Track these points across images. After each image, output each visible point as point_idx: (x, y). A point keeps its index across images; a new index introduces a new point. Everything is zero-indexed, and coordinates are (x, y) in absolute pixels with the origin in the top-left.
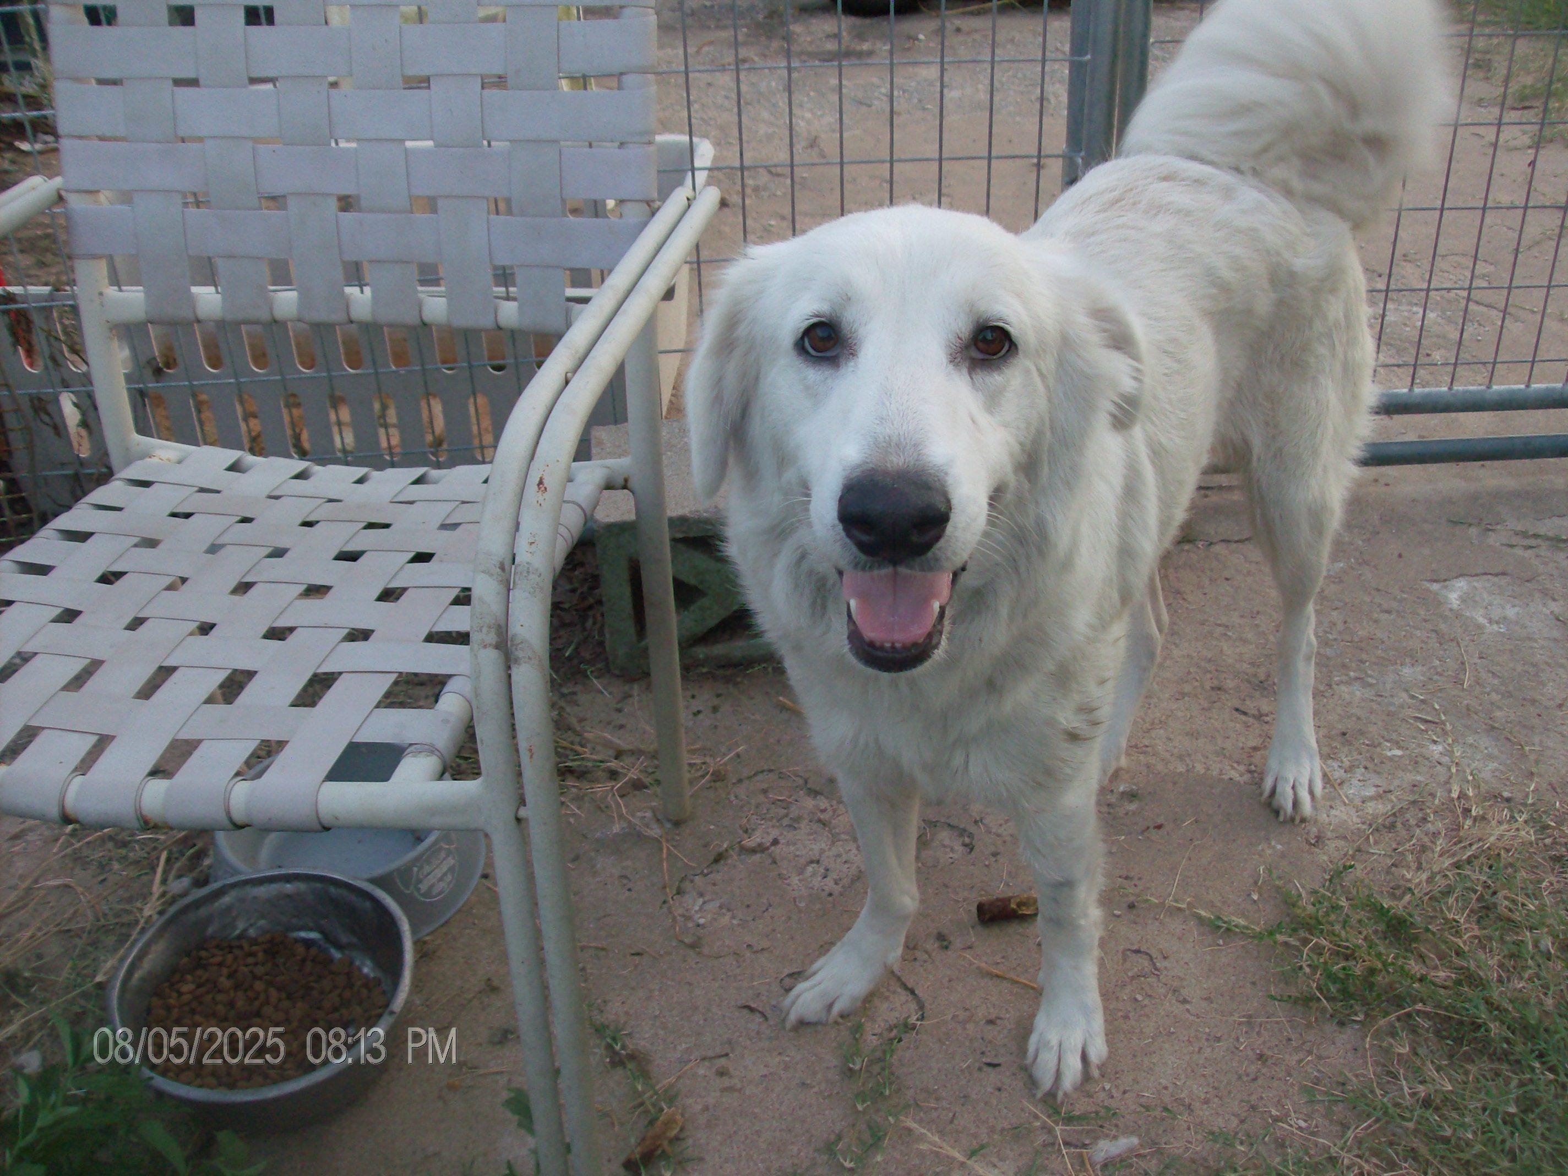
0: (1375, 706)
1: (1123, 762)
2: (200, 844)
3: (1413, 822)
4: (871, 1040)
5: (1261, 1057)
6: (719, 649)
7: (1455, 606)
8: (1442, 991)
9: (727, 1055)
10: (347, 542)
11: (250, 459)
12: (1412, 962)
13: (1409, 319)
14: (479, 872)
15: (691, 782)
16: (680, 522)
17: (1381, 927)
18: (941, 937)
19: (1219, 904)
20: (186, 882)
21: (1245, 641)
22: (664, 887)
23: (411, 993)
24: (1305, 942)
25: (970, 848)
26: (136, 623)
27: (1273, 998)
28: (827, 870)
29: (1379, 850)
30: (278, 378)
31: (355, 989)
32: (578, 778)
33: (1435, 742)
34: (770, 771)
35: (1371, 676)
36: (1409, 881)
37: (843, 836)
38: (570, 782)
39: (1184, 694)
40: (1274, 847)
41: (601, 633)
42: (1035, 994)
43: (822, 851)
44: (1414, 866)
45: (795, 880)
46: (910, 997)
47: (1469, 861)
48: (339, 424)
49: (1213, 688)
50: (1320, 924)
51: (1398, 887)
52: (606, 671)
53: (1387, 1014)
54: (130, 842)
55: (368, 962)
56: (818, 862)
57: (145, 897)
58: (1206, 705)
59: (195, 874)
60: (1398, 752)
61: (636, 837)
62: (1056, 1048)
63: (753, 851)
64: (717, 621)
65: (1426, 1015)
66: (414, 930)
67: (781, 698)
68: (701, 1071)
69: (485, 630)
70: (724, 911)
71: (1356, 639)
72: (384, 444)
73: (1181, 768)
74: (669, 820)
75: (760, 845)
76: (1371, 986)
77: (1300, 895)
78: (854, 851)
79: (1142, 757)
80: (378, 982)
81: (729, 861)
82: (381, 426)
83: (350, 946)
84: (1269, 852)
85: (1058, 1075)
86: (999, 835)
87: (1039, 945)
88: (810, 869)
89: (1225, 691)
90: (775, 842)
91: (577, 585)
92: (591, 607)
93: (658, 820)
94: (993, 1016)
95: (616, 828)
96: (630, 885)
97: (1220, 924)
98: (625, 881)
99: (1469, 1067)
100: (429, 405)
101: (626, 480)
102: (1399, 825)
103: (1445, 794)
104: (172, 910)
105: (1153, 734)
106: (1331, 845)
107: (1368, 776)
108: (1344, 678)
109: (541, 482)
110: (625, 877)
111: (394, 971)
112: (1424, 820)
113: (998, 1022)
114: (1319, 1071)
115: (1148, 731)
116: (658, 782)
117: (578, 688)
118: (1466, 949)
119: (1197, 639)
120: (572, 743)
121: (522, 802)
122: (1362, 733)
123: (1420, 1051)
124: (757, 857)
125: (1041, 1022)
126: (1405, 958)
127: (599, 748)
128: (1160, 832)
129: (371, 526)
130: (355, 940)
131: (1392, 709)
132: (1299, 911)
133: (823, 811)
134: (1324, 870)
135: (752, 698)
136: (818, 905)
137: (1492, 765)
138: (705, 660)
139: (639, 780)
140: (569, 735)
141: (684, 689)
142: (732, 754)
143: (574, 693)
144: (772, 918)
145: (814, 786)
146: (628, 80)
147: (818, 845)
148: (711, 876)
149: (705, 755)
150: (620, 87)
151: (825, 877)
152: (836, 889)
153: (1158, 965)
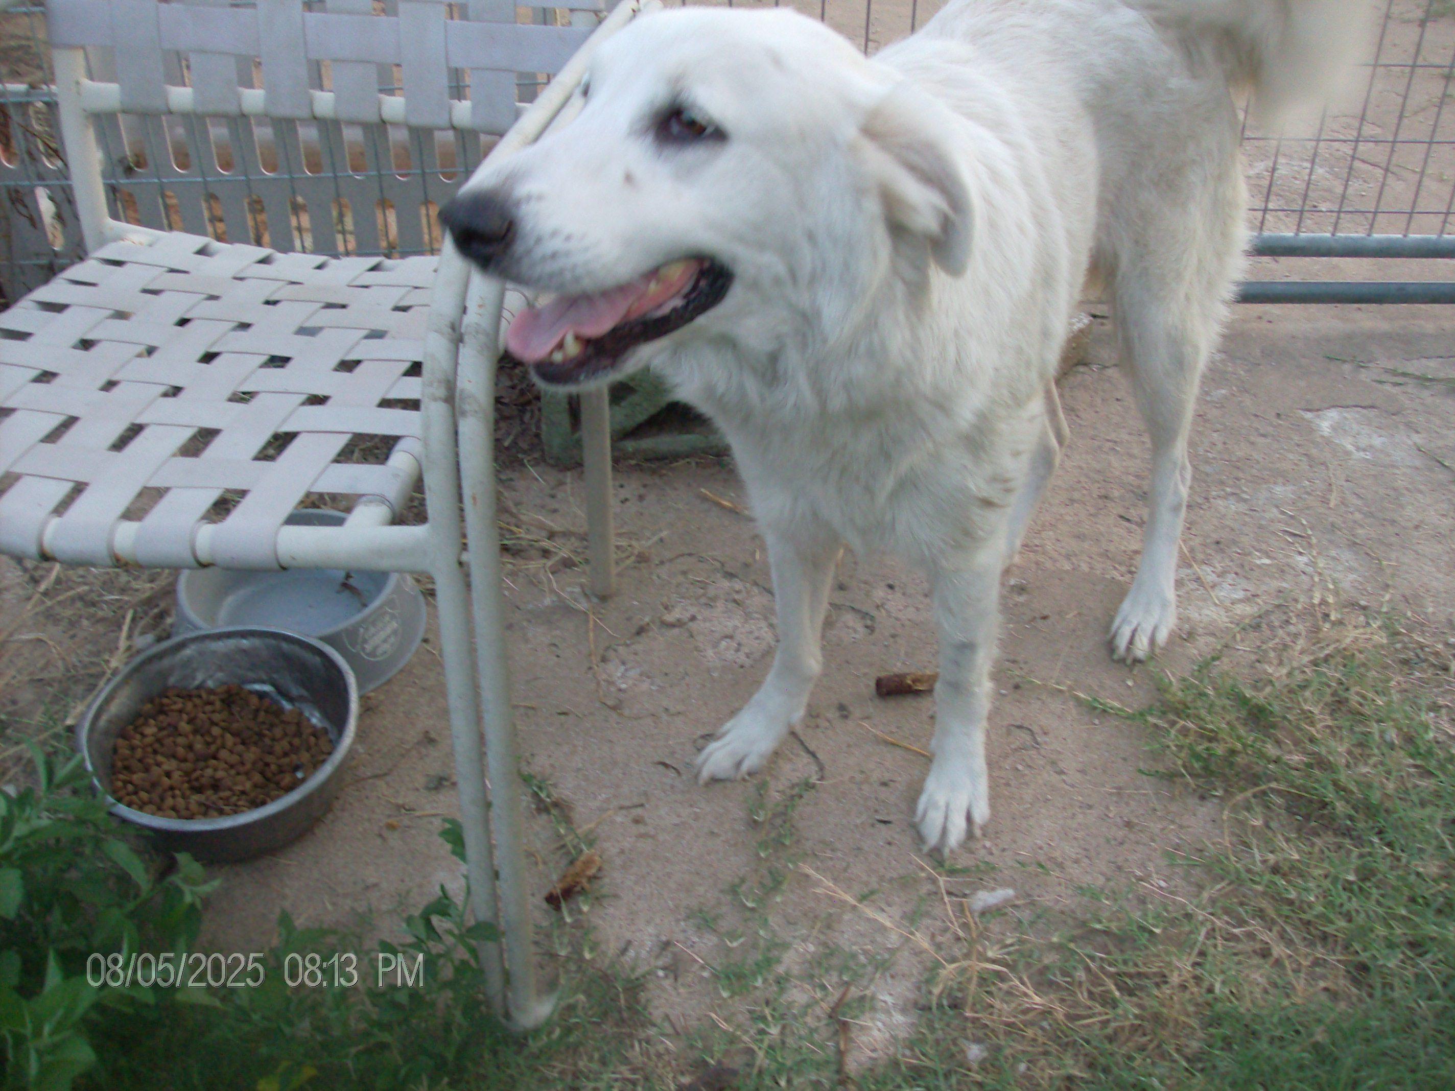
0: (1247, 519)
1: (1017, 559)
2: (163, 605)
3: (1276, 623)
4: (775, 796)
5: (1129, 825)
6: (648, 443)
7: (1326, 434)
8: (1295, 773)
9: (642, 805)
10: (306, 319)
11: (216, 245)
12: (1269, 746)
13: (1299, 173)
14: (421, 635)
15: (617, 562)
17: (1244, 713)
18: (842, 708)
19: (1096, 688)
20: (150, 638)
21: (1131, 456)
22: (590, 655)
23: (354, 742)
24: (1173, 724)
25: (871, 629)
26: (110, 385)
27: (1141, 771)
28: (739, 644)
29: (1244, 647)
30: (243, 178)
31: (304, 736)
32: (515, 555)
33: (1300, 554)
34: (690, 555)
35: (1246, 493)
36: (1271, 675)
37: (756, 616)
38: (508, 559)
39: (1072, 501)
41: (538, 427)
42: (927, 760)
43: (736, 627)
44: (1275, 662)
45: (710, 653)
46: (811, 760)
47: (1326, 659)
48: (299, 229)
49: (1100, 497)
50: (1189, 708)
51: (1261, 680)
52: (541, 461)
53: (1243, 790)
54: (98, 602)
55: (317, 714)
56: (731, 637)
57: (113, 650)
58: (1092, 511)
59: (158, 631)
60: (1267, 561)
61: (566, 610)
62: (943, 809)
63: (672, 625)
65: (1279, 793)
66: (360, 686)
67: (703, 490)
68: (619, 819)
69: (435, 384)
70: (644, 678)
71: (1234, 459)
73: (1067, 567)
74: (597, 596)
75: (679, 620)
76: (1231, 765)
77: (1171, 682)
78: (765, 629)
79: (1032, 555)
80: (325, 731)
81: (651, 634)
82: (339, 232)
83: (301, 698)
85: (944, 832)
86: (897, 619)
87: (932, 717)
88: (724, 644)
89: (1112, 500)
90: (693, 618)
91: (516, 381)
92: (529, 403)
93: (585, 595)
94: (886, 779)
95: (547, 601)
96: (559, 652)
97: (1097, 705)
98: (554, 648)
99: (1314, 840)
100: (385, 215)
102: (1264, 626)
103: (1307, 600)
104: (138, 659)
105: (1044, 534)
106: (1201, 641)
107: (1238, 580)
108: (1221, 493)
110: (555, 645)
111: (340, 722)
112: (1287, 622)
113: (892, 784)
114: (1180, 839)
115: (1039, 532)
116: (587, 561)
117: (515, 475)
118: (1318, 736)
119: (1087, 453)
120: (508, 524)
121: (465, 547)
122: (1234, 542)
123: (1273, 825)
124: (676, 631)
125: (931, 784)
126: (1264, 742)
127: (533, 528)
128: (1045, 622)
129: (329, 306)
130: (304, 693)
131: (1263, 522)
132: (1168, 696)
133: (738, 592)
134: (1193, 662)
135: (676, 489)
136: (730, 676)
137: (1352, 577)
138: (634, 453)
139: (570, 558)
140: (506, 517)
141: (614, 479)
142: (656, 538)
143: (511, 480)
144: (688, 685)
145: (729, 570)
147: (733, 622)
148: (634, 646)
149: (630, 539)
151: (737, 650)
152: (748, 662)
153: (1038, 739)
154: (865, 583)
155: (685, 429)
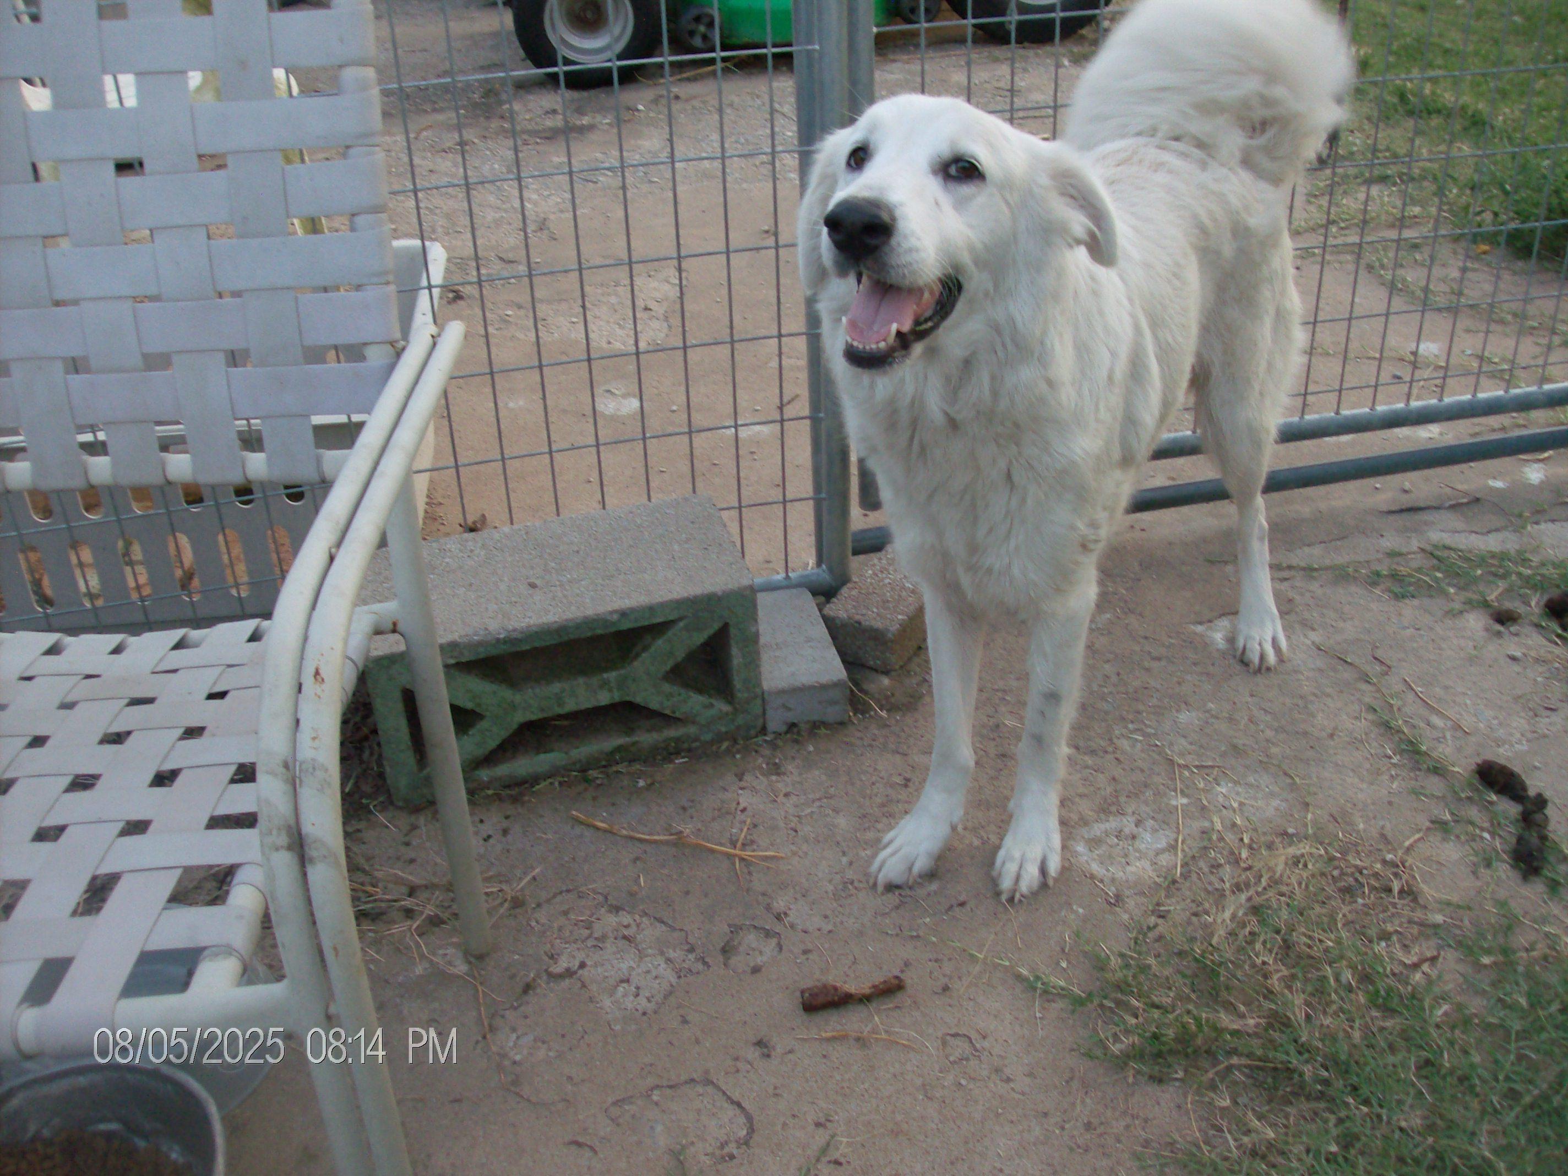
6: (503, 770)
8: (1254, 1040)
10: (111, 723)
12: (1222, 1015)
15: (490, 912)
16: (450, 648)
18: (761, 1044)
24: (1118, 1002)
25: (778, 948)
28: (638, 988)
29: (1176, 907)
32: (373, 920)
33: (1217, 785)
34: (568, 891)
35: (1150, 727)
36: (1212, 924)
37: (650, 951)
38: (367, 926)
40: (1076, 912)
41: (380, 765)
43: (631, 969)
44: (1214, 910)
45: (607, 1002)
46: (738, 1111)
48: (82, 565)
50: (1131, 986)
52: (389, 804)
53: (1204, 1070)
55: (177, 1149)
56: (628, 981)
61: (441, 977)
63: (561, 976)
64: (497, 742)
65: (1243, 1067)
66: (222, 1108)
67: (573, 812)
69: (275, 832)
70: (540, 1044)
71: (1131, 690)
72: (132, 584)
74: (472, 955)
75: (568, 970)
76: (1187, 1043)
77: (1108, 958)
78: (663, 965)
80: (189, 1167)
81: (538, 991)
82: (127, 564)
83: (155, 1134)
84: (1073, 916)
86: (805, 931)
88: (621, 989)
90: (583, 965)
92: (366, 738)
93: (460, 956)
95: (419, 970)
97: (1039, 985)
99: (1288, 1110)
100: (175, 538)
101: (395, 624)
106: (1131, 903)
107: (1157, 827)
108: (1124, 731)
109: (317, 673)
110: (434, 1020)
111: (205, 1154)
114: (1148, 1134)
116: (455, 916)
117: (362, 825)
118: (1273, 991)
120: (363, 884)
123: (1240, 1101)
124: (565, 983)
126: (1218, 1013)
127: (391, 886)
128: (964, 909)
129: (134, 702)
130: (160, 1128)
132: (1108, 975)
133: (626, 927)
134: (1128, 929)
135: (542, 816)
136: (634, 1027)
137: (1275, 803)
138: (490, 782)
139: (437, 915)
140: (360, 877)
141: (472, 814)
142: (528, 878)
143: (359, 831)
144: (589, 1045)
145: (614, 903)
146: (361, 220)
147: (626, 964)
148: (522, 1008)
149: (501, 882)
150: (353, 229)
151: (637, 995)
152: (651, 1007)
153: (978, 1046)
154: (764, 894)
155: (540, 748)
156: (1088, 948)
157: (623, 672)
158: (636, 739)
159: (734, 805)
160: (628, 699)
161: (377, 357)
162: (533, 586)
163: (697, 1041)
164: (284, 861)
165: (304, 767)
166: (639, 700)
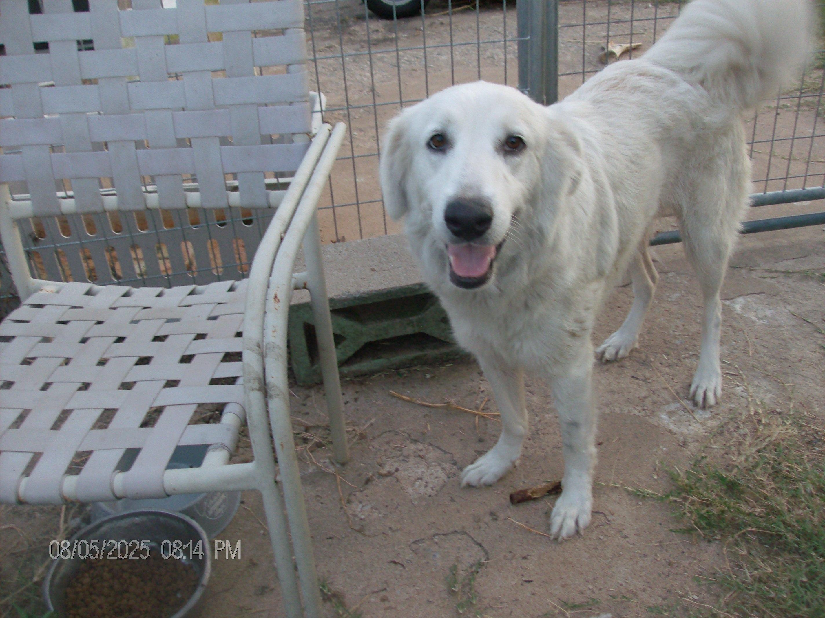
3: (732, 429)
4: (462, 574)
5: (670, 564)
6: (355, 367)
7: (739, 312)
8: (760, 519)
9: (385, 589)
10: (158, 331)
11: (97, 287)
12: (742, 505)
14: (239, 500)
15: (348, 441)
16: (331, 300)
17: (724, 487)
18: (492, 514)
19: (637, 483)
20: (78, 520)
22: (340, 500)
24: (685, 499)
26: (47, 386)
27: (672, 531)
28: (426, 483)
29: (717, 446)
30: (103, 239)
31: (179, 572)
33: (738, 386)
34: (390, 431)
36: (735, 461)
37: (433, 464)
40: (662, 450)
43: (423, 473)
44: (736, 453)
45: (410, 490)
46: (480, 548)
47: (765, 448)
50: (692, 489)
51: (730, 465)
52: (295, 383)
53: (732, 534)
56: (421, 479)
57: (56, 530)
58: (617, 375)
59: (82, 516)
61: (322, 474)
62: (563, 515)
63: (385, 476)
64: (353, 352)
65: (753, 533)
67: (391, 391)
68: (373, 600)
69: (252, 381)
70: (374, 510)
71: (690, 334)
72: (163, 268)
74: (338, 463)
75: (389, 472)
76: (723, 520)
77: (679, 474)
78: (440, 471)
80: (191, 567)
81: (374, 482)
84: (660, 452)
88: (417, 483)
89: (626, 368)
90: (397, 470)
93: (332, 463)
94: (525, 555)
95: (311, 470)
96: (322, 501)
97: (639, 493)
98: (319, 498)
99: (778, 558)
100: (185, 244)
101: (305, 284)
102: (725, 432)
103: (747, 413)
106: (691, 446)
108: (687, 355)
109: (276, 297)
110: (319, 496)
112: (738, 428)
113: (528, 557)
114: (701, 568)
116: (330, 442)
118: (769, 495)
121: (278, 473)
123: (753, 552)
124: (388, 479)
126: (738, 503)
127: (296, 426)
128: (601, 447)
129: (169, 321)
132: (680, 483)
133: (421, 451)
134: (690, 460)
135: (375, 392)
136: (424, 503)
137: (769, 395)
138: (348, 374)
139: (320, 442)
142: (368, 424)
144: (400, 511)
145: (414, 438)
146: (292, 68)
147: (421, 470)
148: (365, 492)
149: (354, 426)
150: (288, 72)
151: (426, 486)
152: (433, 493)
153: (609, 518)
155: (376, 356)
156: (667, 469)
157: (420, 316)
158: (425, 352)
159: (477, 389)
160: (422, 331)
161: (299, 140)
162: (373, 270)
163: (458, 511)
164: (256, 397)
165: (268, 346)
166: (428, 332)
